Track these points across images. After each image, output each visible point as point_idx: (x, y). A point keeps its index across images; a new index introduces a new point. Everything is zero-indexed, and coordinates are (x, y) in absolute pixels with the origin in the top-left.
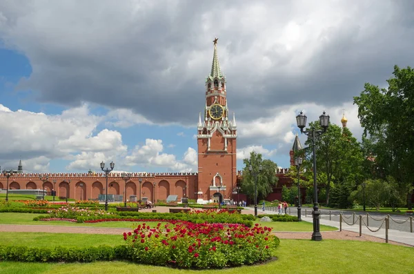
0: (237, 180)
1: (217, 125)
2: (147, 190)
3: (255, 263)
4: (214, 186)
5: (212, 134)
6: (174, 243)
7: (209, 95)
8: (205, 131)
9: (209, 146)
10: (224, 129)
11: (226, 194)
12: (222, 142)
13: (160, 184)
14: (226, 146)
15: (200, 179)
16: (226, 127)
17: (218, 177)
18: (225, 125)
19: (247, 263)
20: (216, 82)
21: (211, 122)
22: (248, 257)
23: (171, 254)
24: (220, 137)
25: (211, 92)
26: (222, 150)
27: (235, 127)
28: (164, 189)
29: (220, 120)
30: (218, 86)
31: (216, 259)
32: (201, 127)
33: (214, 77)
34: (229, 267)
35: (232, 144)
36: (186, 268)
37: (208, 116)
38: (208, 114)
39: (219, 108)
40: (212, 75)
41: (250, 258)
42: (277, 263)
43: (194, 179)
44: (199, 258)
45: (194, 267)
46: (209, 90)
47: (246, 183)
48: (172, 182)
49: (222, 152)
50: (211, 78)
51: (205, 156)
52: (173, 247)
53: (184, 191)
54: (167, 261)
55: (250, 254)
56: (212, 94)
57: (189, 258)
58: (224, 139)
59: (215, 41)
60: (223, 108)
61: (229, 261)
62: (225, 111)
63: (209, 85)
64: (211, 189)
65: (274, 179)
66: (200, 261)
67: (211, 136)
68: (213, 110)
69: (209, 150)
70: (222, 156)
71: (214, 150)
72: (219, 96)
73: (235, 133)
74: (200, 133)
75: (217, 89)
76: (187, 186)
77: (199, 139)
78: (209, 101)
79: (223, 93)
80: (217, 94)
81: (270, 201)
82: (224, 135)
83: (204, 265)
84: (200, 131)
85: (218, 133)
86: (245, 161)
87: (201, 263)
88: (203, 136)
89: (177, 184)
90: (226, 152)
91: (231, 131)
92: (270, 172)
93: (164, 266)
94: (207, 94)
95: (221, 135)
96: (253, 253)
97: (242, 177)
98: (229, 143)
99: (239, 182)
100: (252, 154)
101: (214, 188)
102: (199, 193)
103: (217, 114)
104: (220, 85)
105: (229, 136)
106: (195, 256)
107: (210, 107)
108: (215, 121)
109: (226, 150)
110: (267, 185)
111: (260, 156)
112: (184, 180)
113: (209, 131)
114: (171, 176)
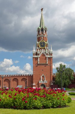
0: (53, 78)
1: (43, 51)
2: (6, 83)
3: (57, 107)
4: (41, 81)
5: (40, 55)
6: (15, 97)
7: (39, 36)
8: (37, 54)
9: (39, 61)
10: (46, 53)
11: (47, 85)
12: (45, 59)
13: (13, 80)
14: (47, 61)
15: (34, 77)
16: (47, 52)
17: (43, 77)
18: (47, 51)
19: (53, 107)
20: (42, 30)
21: (40, 49)
22: (53, 104)
23: (13, 102)
24: (44, 57)
25: (40, 35)
26: (45, 63)
27: (52, 52)
28: (15, 82)
29: (44, 49)
30: (43, 32)
31: (36, 104)
32: (34, 52)
33: (41, 27)
34: (43, 109)
35: (50, 60)
36: (21, 109)
37: (38, 47)
38: (38, 46)
39: (44, 43)
40: (40, 26)
41: (55, 105)
42: (69, 108)
43: (31, 77)
44: (28, 103)
45: (25, 108)
46: (39, 34)
47: (57, 79)
48: (20, 79)
49: (45, 64)
50: (40, 28)
51: (37, 66)
52: (15, 99)
53: (26, 83)
54: (11, 106)
55: (55, 103)
56: (40, 36)
57: (22, 104)
58: (46, 58)
59: (42, 10)
60: (46, 43)
61: (44, 106)
62: (47, 44)
63: (39, 32)
64: (40, 83)
65: (72, 78)
66: (28, 105)
67: (40, 56)
68: (41, 43)
69: (39, 63)
70: (45, 66)
71: (41, 63)
72: (43, 37)
73: (52, 55)
74: (34, 55)
75: (43, 33)
76: (27, 81)
77: (33, 58)
78: (39, 39)
79: (46, 35)
80: (42, 36)
81: (70, 88)
82: (46, 56)
83: (30, 107)
84: (34, 54)
85: (43, 55)
86: (57, 68)
87: (29, 106)
88: (35, 56)
89: (22, 80)
90: (47, 64)
91: (50, 54)
92: (70, 74)
93: (9, 108)
94: (37, 36)
95: (45, 56)
96: (56, 102)
97: (55, 76)
98: (49, 60)
99: (54, 79)
100: (61, 65)
101: (41, 82)
102: (33, 84)
103: (43, 45)
104: (44, 31)
105: (49, 56)
106: (26, 103)
107: (39, 42)
108: (42, 49)
109: (47, 63)
110: (68, 80)
111: (64, 66)
112: (26, 78)
113: (39, 54)
114: (19, 76)
